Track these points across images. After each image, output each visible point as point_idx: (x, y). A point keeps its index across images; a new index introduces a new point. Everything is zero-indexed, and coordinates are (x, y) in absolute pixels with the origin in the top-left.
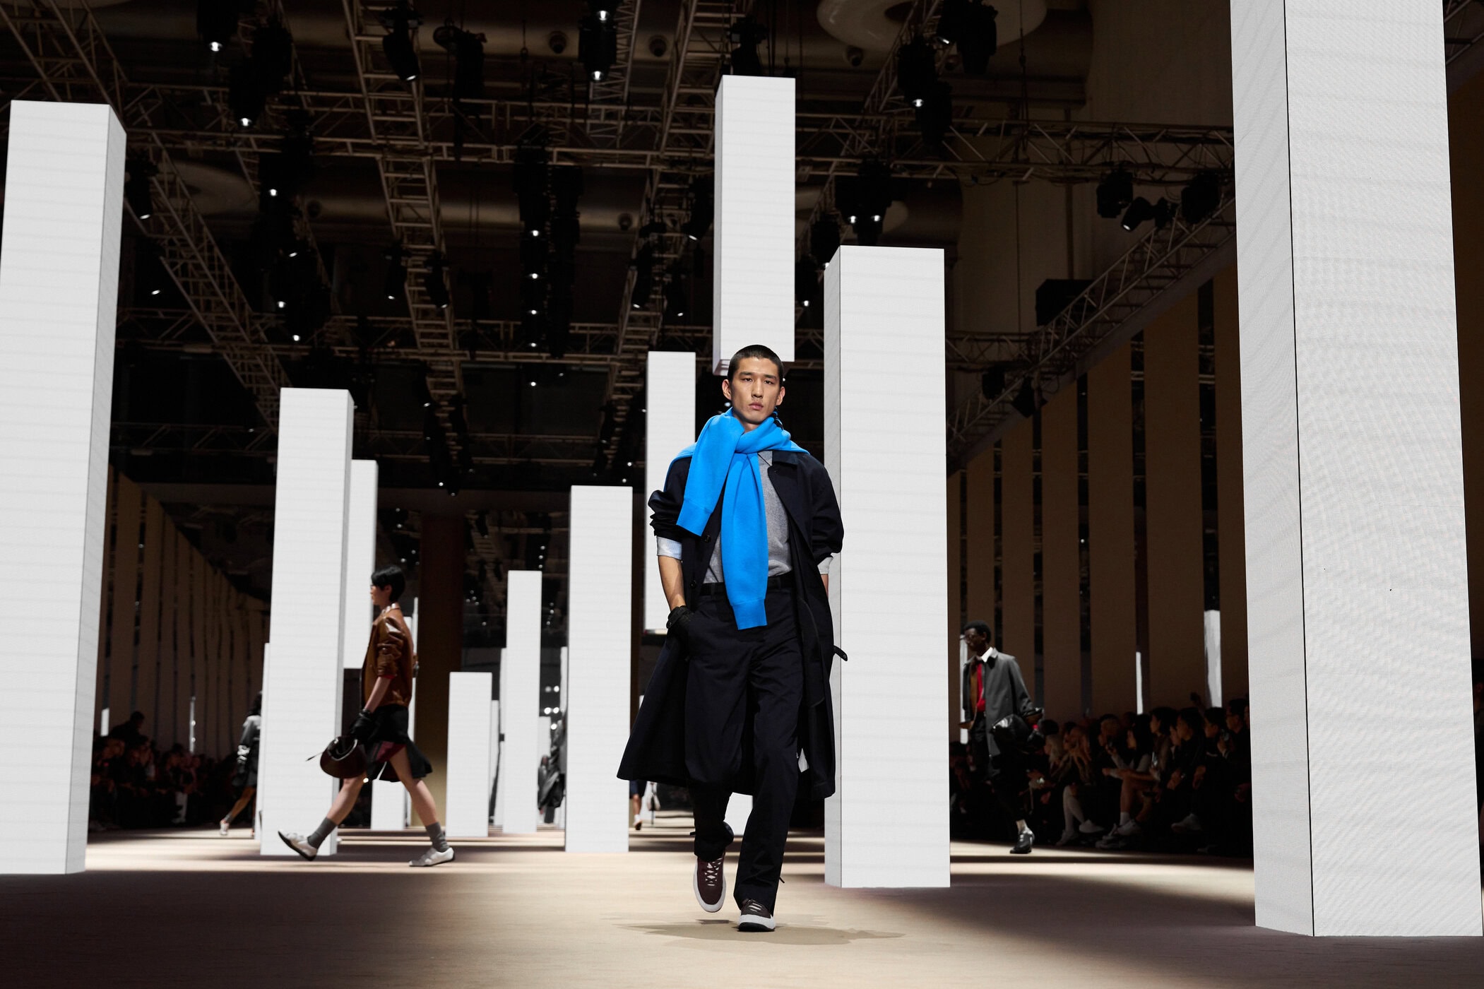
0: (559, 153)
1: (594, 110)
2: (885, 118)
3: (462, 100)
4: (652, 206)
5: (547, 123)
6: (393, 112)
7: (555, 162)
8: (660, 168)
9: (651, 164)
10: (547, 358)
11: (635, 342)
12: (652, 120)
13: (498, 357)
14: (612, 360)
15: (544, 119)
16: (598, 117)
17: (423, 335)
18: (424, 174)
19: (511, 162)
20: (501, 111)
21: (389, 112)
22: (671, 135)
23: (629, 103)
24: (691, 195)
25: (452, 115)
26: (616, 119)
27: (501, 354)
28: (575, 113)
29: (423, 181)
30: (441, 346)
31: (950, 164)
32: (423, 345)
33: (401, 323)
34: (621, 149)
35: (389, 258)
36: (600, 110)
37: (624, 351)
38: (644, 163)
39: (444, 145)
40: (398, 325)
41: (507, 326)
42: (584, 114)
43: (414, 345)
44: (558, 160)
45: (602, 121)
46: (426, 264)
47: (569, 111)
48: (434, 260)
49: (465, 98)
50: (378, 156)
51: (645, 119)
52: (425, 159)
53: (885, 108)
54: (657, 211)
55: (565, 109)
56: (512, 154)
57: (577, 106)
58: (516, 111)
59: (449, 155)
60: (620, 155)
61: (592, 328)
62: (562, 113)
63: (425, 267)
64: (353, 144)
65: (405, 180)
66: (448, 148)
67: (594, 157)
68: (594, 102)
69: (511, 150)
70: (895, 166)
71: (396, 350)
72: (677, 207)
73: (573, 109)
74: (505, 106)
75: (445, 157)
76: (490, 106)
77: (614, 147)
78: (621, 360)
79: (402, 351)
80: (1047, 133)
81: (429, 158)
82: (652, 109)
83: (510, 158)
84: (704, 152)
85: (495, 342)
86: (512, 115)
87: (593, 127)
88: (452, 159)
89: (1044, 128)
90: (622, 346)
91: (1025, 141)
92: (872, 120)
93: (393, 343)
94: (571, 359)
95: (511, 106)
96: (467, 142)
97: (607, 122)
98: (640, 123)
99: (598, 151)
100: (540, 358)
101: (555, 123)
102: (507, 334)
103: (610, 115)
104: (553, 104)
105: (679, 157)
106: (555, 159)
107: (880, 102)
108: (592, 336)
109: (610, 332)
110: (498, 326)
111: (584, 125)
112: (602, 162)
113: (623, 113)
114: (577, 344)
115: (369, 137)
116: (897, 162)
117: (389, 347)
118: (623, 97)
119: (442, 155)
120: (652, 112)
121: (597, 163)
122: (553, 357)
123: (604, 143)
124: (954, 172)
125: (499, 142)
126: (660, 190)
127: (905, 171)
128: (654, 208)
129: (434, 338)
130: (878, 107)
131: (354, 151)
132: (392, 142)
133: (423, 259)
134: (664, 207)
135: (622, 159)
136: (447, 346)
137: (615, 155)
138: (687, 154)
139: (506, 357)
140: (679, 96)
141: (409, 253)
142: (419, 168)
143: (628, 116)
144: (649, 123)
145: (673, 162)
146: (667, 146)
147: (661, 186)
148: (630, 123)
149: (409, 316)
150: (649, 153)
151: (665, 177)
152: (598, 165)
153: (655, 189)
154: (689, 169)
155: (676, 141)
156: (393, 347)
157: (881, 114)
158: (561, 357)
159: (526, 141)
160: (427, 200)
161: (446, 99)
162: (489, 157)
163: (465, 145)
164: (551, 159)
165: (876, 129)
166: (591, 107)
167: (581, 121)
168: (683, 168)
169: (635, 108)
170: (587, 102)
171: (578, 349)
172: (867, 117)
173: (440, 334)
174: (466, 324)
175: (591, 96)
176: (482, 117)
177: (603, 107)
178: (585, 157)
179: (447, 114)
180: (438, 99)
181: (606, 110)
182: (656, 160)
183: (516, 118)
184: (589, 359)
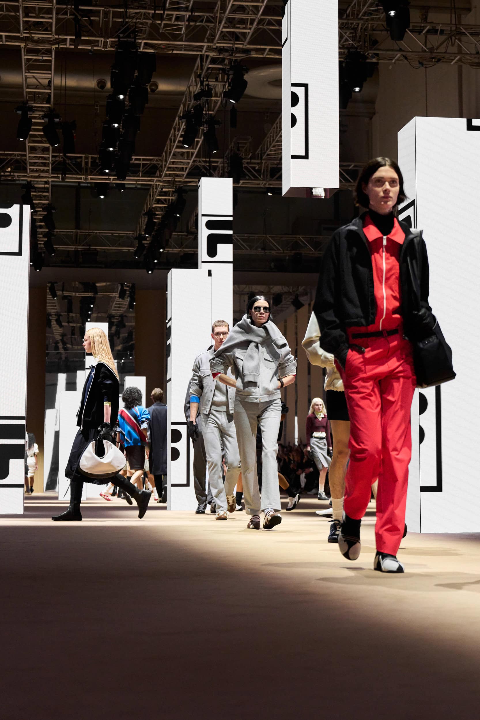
0: (146, 44)
1: (168, 15)
2: (362, 22)
3: (80, 7)
4: (202, 79)
5: (136, 23)
6: (34, 15)
7: (141, 50)
8: (212, 54)
9: (206, 52)
10: (114, 180)
11: (174, 169)
12: (206, 22)
13: (81, 179)
14: (157, 181)
15: (134, 21)
16: (170, 20)
17: (32, 164)
18: (51, 57)
19: (113, 49)
20: (106, 14)
21: (30, 15)
22: (222, 32)
23: (192, 11)
24: (231, 72)
25: (73, 17)
26: (181, 21)
27: (83, 177)
28: (155, 16)
29: (50, 61)
30: (43, 171)
31: (404, 53)
32: (32, 171)
33: (15, 155)
34: (186, 41)
35: (20, 112)
36: (172, 15)
37: (166, 175)
38: (201, 51)
39: (69, 38)
40: (12, 157)
41: (87, 158)
42: (161, 17)
43: (25, 170)
44: (144, 48)
45: (173, 22)
46: (43, 118)
47: (151, 15)
48: (50, 114)
49: (82, 6)
50: (22, 45)
51: (202, 21)
52: (54, 47)
53: (364, 15)
54: (205, 83)
55: (149, 13)
56: (113, 44)
57: (157, 12)
58: (116, 15)
59: (70, 45)
60: (185, 45)
61: (144, 160)
62: (146, 16)
63: (43, 119)
64: (6, 36)
65: (36, 60)
66: (71, 39)
67: (168, 47)
68: (169, 10)
69: (112, 41)
70: (368, 54)
71: (12, 174)
72: (214, 80)
73: (154, 14)
74: (110, 11)
75: (68, 46)
76: (99, 11)
77: (181, 40)
78: (164, 182)
79: (16, 174)
80: (468, 33)
81: (57, 46)
82: (208, 14)
83: (112, 47)
84: (243, 44)
85: (79, 169)
86: (113, 18)
87: (166, 26)
88: (73, 47)
89: (466, 29)
90: (165, 172)
91: (453, 38)
92: (352, 24)
93: (9, 169)
94: (129, 181)
95: (113, 11)
96: (85, 36)
97: (176, 23)
98: (198, 24)
99: (172, 43)
100: (110, 179)
101: (142, 24)
102: (87, 163)
103: (178, 18)
104: (142, 11)
105: (223, 47)
106: (142, 48)
107: (359, 11)
108: (144, 165)
109: (155, 162)
110: (81, 157)
111: (160, 24)
112: (173, 50)
113: (187, 16)
114: (134, 170)
115: (19, 32)
116: (370, 52)
117: (7, 172)
118: (188, 6)
119: (66, 45)
120: (207, 17)
121: (170, 50)
122: (118, 179)
123: (176, 37)
124: (406, 58)
125: (106, 36)
126: (208, 68)
127: (374, 57)
128: (203, 81)
129: (38, 166)
130: (358, 15)
131: (6, 41)
132: (33, 35)
133: (42, 113)
134: (209, 80)
135: (187, 48)
136: (47, 171)
137: (182, 45)
138: (231, 45)
139: (86, 179)
140: (233, 5)
141: (32, 109)
142: (49, 52)
143: (191, 19)
144: (204, 24)
145: (220, 50)
146: (218, 40)
147: (210, 66)
148: (191, 23)
149: (25, 151)
150: (206, 45)
151: (214, 61)
152: (171, 52)
153: (205, 68)
154: (231, 55)
155: (224, 37)
156: (10, 172)
157: (360, 19)
158: (124, 179)
159: (121, 35)
160: (51, 74)
161: (69, 7)
162: (98, 46)
163: (82, 38)
164: (140, 49)
165: (355, 29)
166: (166, 12)
167: (160, 22)
168: (227, 54)
169: (196, 14)
170: (164, 9)
171: (135, 173)
172: (350, 22)
173: (42, 163)
174: (59, 156)
175: (167, 6)
176: (92, 18)
177: (175, 13)
178: (162, 46)
179: (68, 16)
180: (64, 6)
181: (177, 15)
182: (209, 49)
183: (114, 20)
184: (142, 180)
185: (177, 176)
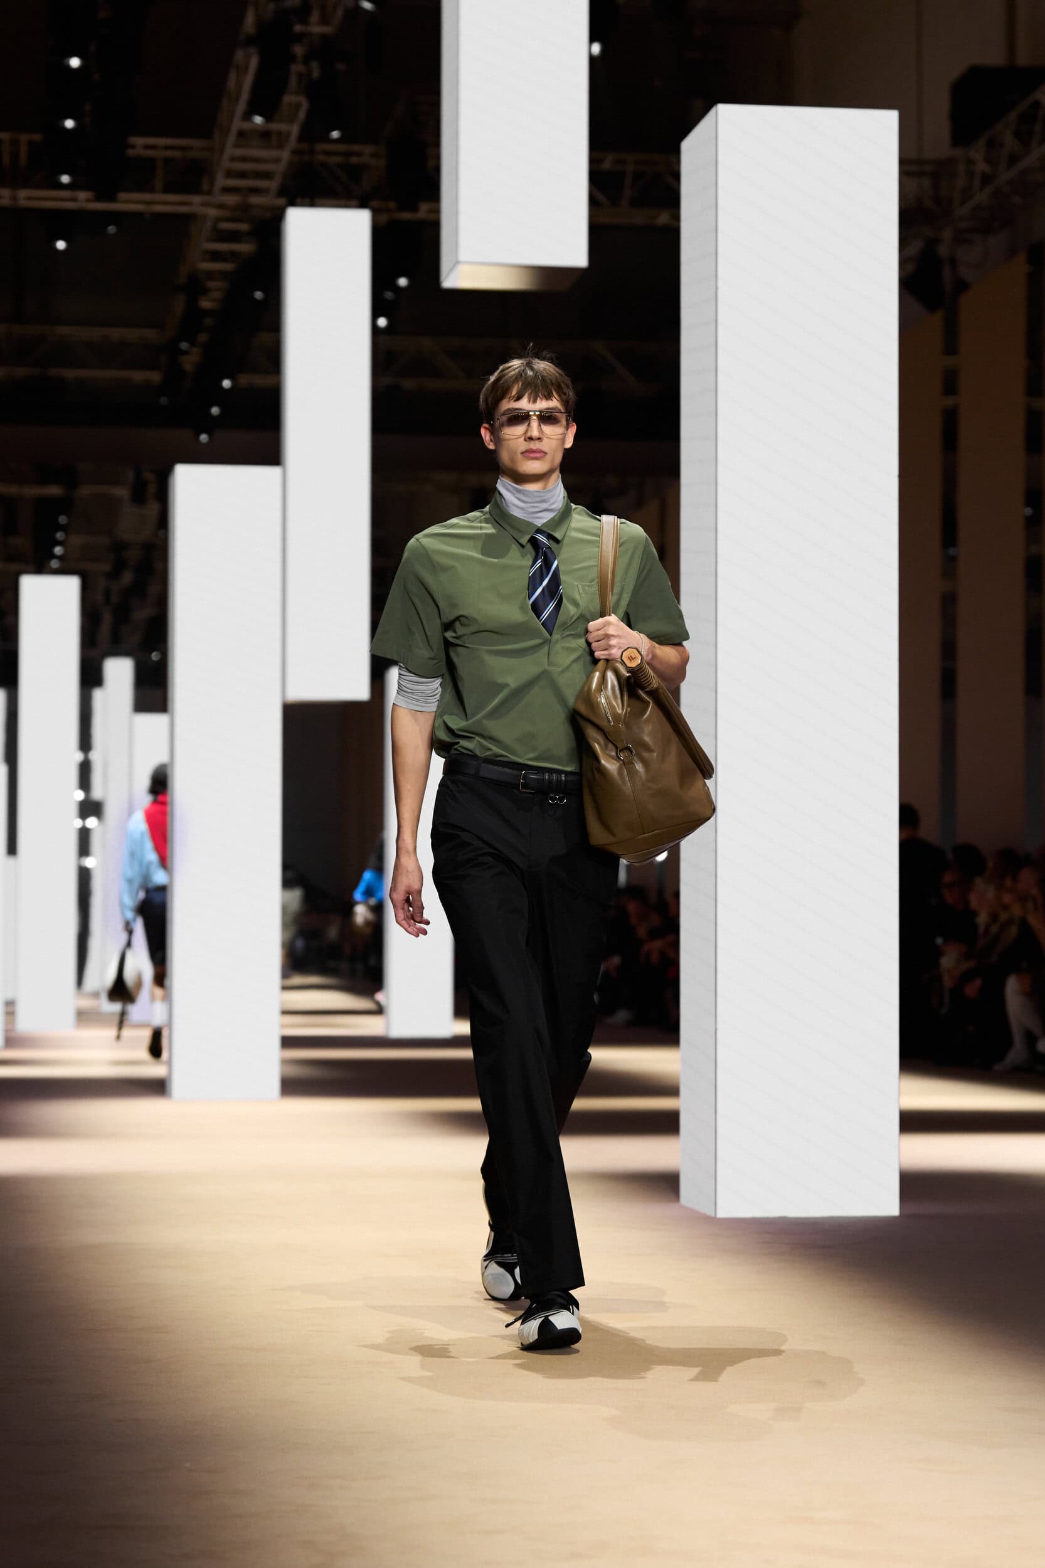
10: (88, 201)
11: (243, 175)
14: (203, 204)
27: (6, 193)
37: (227, 190)
41: (15, 143)
61: (167, 148)
78: (221, 206)
90: (221, 181)
94: (129, 202)
100: (74, 200)
102: (15, 158)
108: (167, 161)
109: (197, 155)
114: (141, 175)
122: (99, 198)
139: (14, 198)
158: (112, 198)
171: (145, 186)
184: (164, 203)
185: (256, 191)
